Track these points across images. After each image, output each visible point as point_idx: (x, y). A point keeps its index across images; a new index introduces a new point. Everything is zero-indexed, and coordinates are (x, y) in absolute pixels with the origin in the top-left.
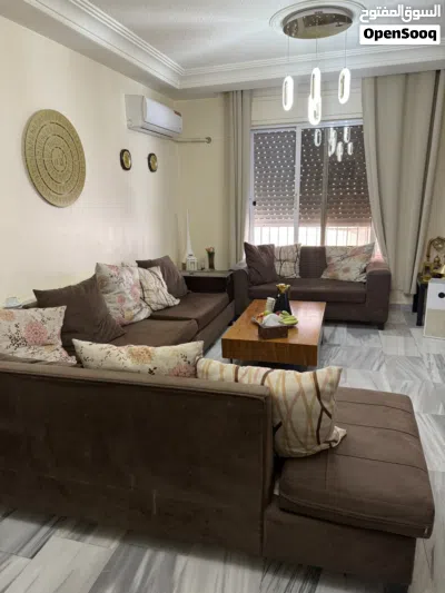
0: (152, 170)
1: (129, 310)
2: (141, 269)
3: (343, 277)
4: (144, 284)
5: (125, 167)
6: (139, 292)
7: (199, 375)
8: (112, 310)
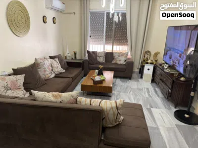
0: (54, 23)
1: (47, 74)
2: (51, 59)
3: (119, 62)
4: (52, 65)
5: (45, 22)
6: (51, 68)
7: (78, 103)
8: (41, 75)
